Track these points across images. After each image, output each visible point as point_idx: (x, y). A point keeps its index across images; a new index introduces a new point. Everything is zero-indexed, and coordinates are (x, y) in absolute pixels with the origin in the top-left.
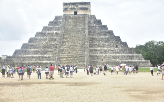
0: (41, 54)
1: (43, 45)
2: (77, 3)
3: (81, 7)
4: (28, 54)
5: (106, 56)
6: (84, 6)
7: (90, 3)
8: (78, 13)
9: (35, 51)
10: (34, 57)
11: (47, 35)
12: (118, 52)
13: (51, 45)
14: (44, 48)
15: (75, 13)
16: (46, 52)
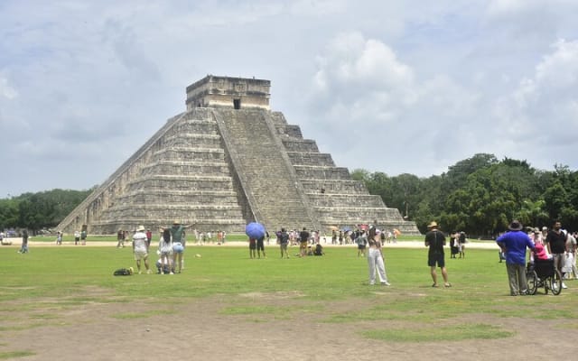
0: (202, 203)
1: (198, 181)
2: (240, 79)
3: (250, 90)
4: (172, 202)
5: (335, 210)
6: (256, 89)
7: (269, 82)
8: (243, 105)
9: (186, 196)
10: (193, 210)
11: (195, 157)
12: (354, 204)
13: (215, 182)
14: (200, 188)
15: (237, 104)
16: (211, 198)
